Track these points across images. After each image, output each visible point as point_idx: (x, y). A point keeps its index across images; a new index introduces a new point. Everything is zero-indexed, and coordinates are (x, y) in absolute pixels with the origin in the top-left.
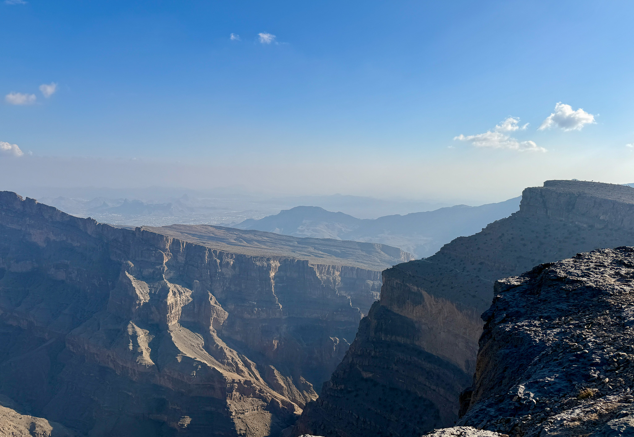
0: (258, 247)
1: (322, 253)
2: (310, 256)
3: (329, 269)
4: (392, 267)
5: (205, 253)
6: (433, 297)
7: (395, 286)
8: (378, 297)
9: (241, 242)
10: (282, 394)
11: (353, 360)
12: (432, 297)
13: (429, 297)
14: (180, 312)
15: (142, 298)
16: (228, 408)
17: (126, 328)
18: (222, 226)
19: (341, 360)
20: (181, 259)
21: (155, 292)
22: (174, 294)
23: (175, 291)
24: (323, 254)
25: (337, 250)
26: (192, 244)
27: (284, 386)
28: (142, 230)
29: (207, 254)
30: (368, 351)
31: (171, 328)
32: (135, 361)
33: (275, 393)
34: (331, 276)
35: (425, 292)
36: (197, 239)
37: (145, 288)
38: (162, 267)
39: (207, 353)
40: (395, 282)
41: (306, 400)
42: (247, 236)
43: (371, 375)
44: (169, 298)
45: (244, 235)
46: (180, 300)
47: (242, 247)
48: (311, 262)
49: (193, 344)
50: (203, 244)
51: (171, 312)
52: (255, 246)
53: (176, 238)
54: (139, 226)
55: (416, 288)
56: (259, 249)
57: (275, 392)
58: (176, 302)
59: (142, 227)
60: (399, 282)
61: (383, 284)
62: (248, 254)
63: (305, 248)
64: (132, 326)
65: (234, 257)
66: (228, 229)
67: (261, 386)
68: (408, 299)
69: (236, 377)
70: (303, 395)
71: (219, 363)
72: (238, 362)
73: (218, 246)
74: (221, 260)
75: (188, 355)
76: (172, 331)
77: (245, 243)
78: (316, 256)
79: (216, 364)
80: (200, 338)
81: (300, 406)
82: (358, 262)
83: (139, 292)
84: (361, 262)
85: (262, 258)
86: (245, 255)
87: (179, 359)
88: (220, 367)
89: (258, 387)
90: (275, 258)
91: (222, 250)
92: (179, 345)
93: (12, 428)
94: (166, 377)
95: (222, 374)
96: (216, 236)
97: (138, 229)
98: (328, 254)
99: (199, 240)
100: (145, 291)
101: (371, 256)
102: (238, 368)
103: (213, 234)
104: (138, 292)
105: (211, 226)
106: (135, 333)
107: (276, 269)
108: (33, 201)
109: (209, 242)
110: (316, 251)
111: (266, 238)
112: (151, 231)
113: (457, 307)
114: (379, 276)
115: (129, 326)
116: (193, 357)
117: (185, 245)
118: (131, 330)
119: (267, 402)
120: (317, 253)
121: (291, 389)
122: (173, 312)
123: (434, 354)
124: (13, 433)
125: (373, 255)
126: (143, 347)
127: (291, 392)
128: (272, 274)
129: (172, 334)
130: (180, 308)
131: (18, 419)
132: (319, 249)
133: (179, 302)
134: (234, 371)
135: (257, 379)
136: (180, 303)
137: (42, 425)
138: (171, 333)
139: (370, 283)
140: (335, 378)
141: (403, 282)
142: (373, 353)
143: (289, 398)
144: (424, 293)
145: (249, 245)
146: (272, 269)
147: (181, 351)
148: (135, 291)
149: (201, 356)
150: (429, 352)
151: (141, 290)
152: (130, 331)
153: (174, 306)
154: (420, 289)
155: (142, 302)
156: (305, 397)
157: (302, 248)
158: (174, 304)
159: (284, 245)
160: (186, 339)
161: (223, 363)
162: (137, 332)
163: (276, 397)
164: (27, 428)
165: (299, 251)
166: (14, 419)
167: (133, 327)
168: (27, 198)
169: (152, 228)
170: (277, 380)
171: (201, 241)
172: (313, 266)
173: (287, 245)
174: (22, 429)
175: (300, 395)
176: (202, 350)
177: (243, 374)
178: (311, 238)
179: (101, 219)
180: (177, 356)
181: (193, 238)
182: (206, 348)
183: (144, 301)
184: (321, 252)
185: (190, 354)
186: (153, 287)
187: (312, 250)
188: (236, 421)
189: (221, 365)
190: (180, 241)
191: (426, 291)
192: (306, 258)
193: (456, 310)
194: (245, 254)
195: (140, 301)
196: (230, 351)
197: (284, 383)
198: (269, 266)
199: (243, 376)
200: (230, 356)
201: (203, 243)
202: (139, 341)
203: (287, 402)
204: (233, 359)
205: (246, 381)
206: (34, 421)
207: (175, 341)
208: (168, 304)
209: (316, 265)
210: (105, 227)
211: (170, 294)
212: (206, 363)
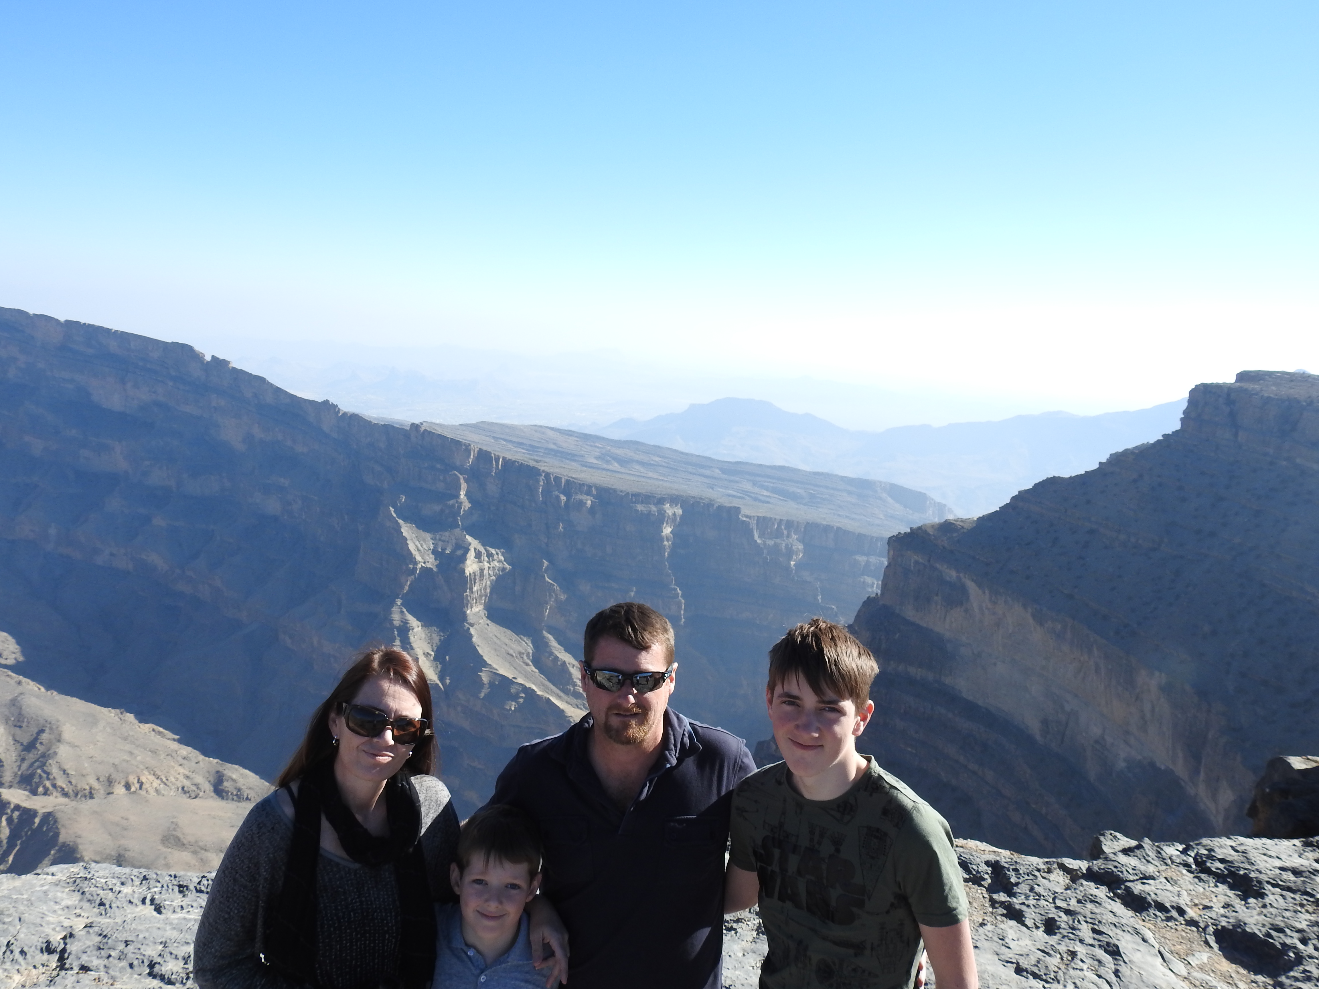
0: (642, 474)
1: (768, 494)
2: (744, 498)
3: (779, 526)
4: (909, 530)
5: (538, 481)
6: (987, 592)
7: (912, 568)
8: (875, 588)
9: (608, 462)
12: (984, 593)
13: (980, 592)
14: (488, 591)
15: (419, 558)
17: (388, 611)
18: (573, 429)
20: (492, 488)
21: (444, 550)
22: (478, 555)
23: (481, 550)
24: (769, 497)
25: (798, 491)
26: (515, 461)
28: (422, 429)
29: (542, 483)
31: (471, 619)
34: (784, 541)
35: (973, 584)
36: (524, 453)
37: (424, 540)
38: (457, 502)
39: (537, 671)
40: (912, 561)
42: (620, 452)
44: (468, 562)
45: (614, 451)
46: (489, 568)
47: (610, 473)
48: (745, 511)
49: (511, 652)
50: (534, 463)
51: (471, 589)
52: (636, 473)
53: (484, 448)
54: (417, 422)
55: (954, 574)
56: (643, 480)
58: (482, 570)
59: (422, 424)
60: (921, 560)
61: (889, 564)
62: (622, 488)
63: (733, 481)
64: (400, 610)
65: (594, 492)
66: (585, 437)
68: (937, 595)
71: (558, 691)
73: (564, 468)
74: (568, 496)
75: (502, 671)
76: (472, 625)
77: (616, 466)
78: (756, 499)
79: (553, 693)
80: (524, 641)
82: (839, 515)
83: (414, 547)
84: (847, 517)
85: (647, 498)
86: (614, 490)
87: (485, 677)
88: (559, 698)
90: (674, 500)
91: (572, 477)
92: (484, 651)
93: (181, 778)
94: (459, 709)
95: (563, 711)
96: (561, 449)
97: (415, 427)
98: (780, 498)
99: (528, 454)
100: (425, 546)
101: (866, 505)
103: (555, 444)
104: (412, 547)
105: (552, 429)
106: (405, 623)
107: (674, 520)
108: (225, 363)
109: (547, 460)
110: (757, 490)
111: (657, 459)
112: (440, 431)
113: (1034, 616)
114: (882, 546)
115: (395, 609)
116: (510, 677)
117: (500, 463)
118: (397, 616)
120: (757, 494)
122: (475, 589)
123: (980, 703)
124: (183, 788)
125: (870, 504)
126: (418, 649)
128: (667, 530)
129: (472, 631)
130: (489, 582)
131: (193, 764)
132: (762, 487)
133: (486, 572)
136: (489, 574)
137: (235, 777)
138: (471, 628)
139: (862, 559)
141: (929, 561)
144: (971, 586)
145: (622, 470)
146: (666, 519)
147: (489, 662)
148: (407, 544)
149: (527, 676)
150: (970, 698)
151: (417, 543)
152: (396, 618)
153: (477, 578)
154: (962, 575)
155: (419, 566)
157: (730, 481)
158: (478, 573)
159: (694, 474)
160: (498, 642)
161: (566, 692)
162: (409, 622)
164: (209, 782)
165: (722, 487)
166: (185, 762)
167: (402, 612)
168: (213, 356)
169: (440, 425)
171: (531, 457)
172: (748, 520)
173: (699, 475)
174: (199, 782)
176: (527, 665)
178: (747, 463)
179: (347, 405)
180: (481, 671)
181: (516, 449)
182: (537, 662)
183: (423, 565)
184: (765, 493)
185: (505, 671)
186: (440, 540)
187: (748, 487)
189: (561, 694)
190: (493, 455)
191: (973, 580)
192: (735, 503)
193: (1031, 621)
194: (614, 487)
195: (416, 563)
198: (662, 513)
201: (534, 461)
202: (412, 639)
206: (220, 769)
207: (478, 643)
208: (467, 573)
209: (754, 516)
210: (354, 419)
211: (471, 555)
212: (534, 687)
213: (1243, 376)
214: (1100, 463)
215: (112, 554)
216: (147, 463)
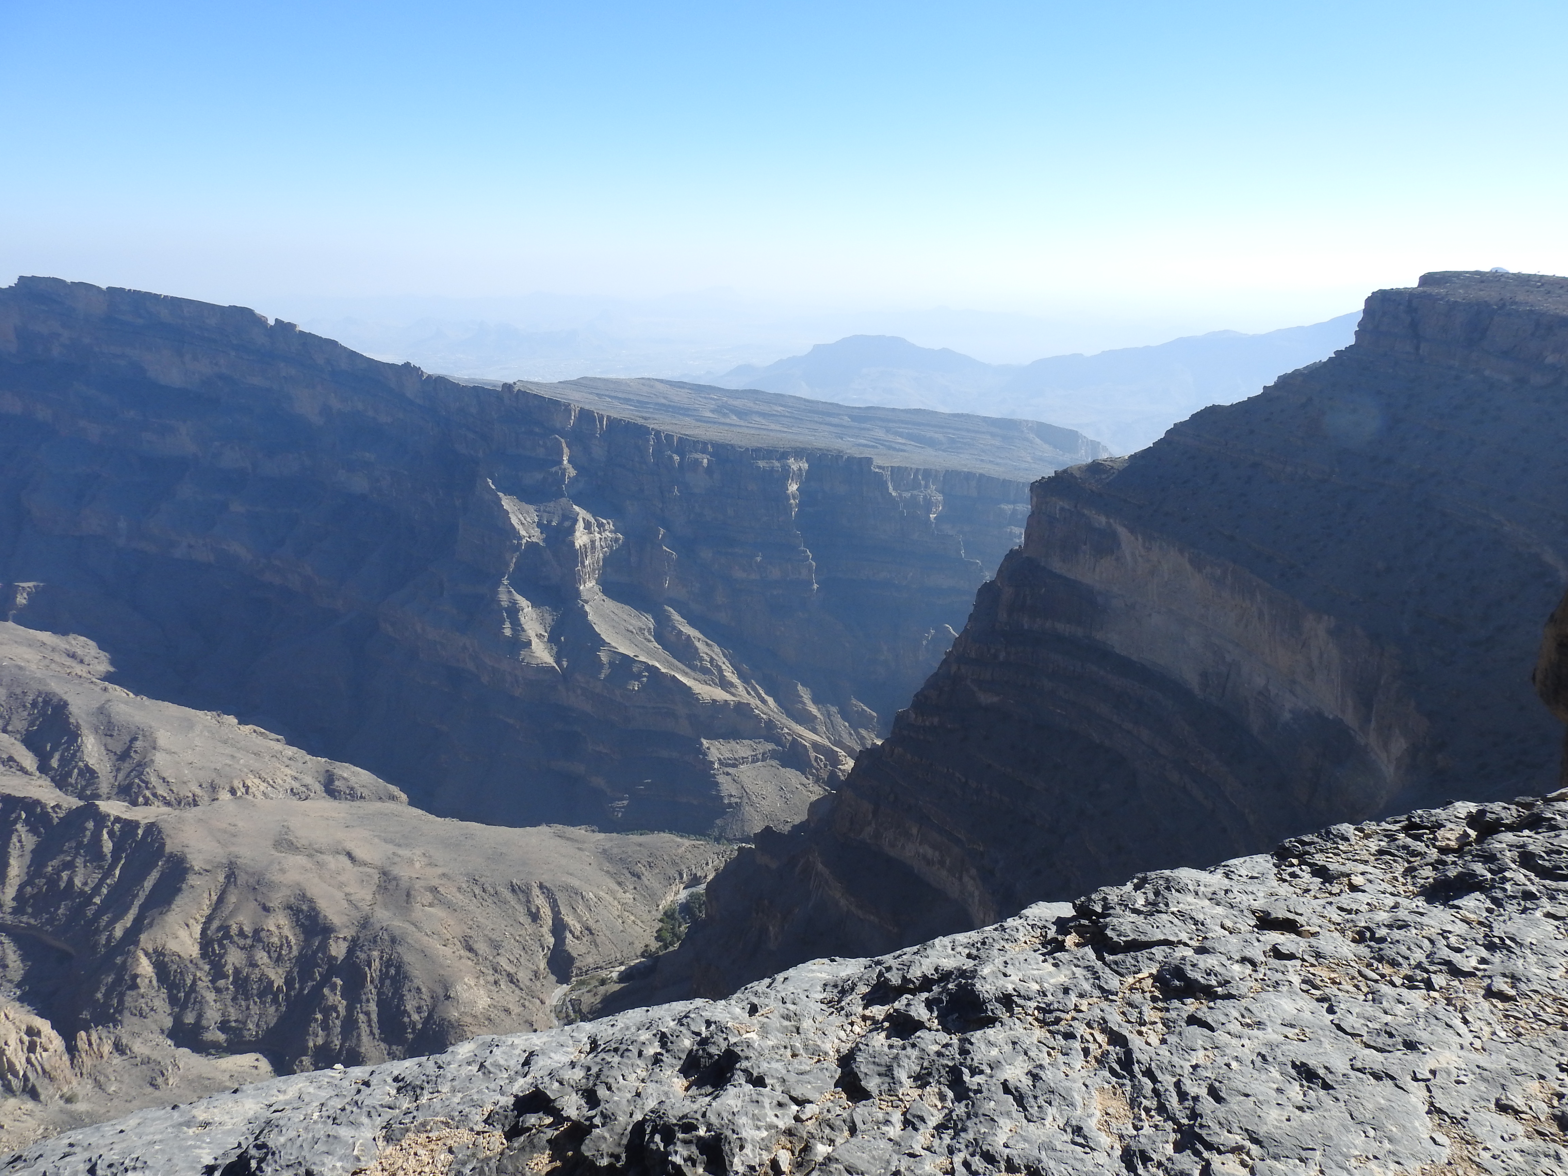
0: (763, 427)
1: (903, 441)
2: (876, 447)
3: (916, 476)
4: (1054, 474)
5: (648, 441)
6: (1140, 538)
7: (1058, 515)
8: (1018, 539)
9: (725, 415)
10: (814, 731)
11: (959, 668)
12: (1137, 539)
13: (1133, 538)
14: (601, 564)
15: (523, 533)
16: (705, 754)
17: (495, 591)
19: (936, 665)
20: (598, 451)
21: (549, 522)
22: (588, 526)
23: (590, 521)
24: (904, 444)
25: (937, 436)
26: (621, 420)
27: (819, 715)
28: (516, 389)
29: (652, 443)
30: (993, 651)
31: (585, 595)
32: (518, 660)
33: (800, 729)
34: (921, 492)
35: (1124, 529)
36: (632, 410)
37: (528, 513)
38: (560, 469)
39: (660, 647)
40: (1058, 507)
41: (863, 744)
42: (737, 403)
43: (995, 699)
44: (578, 534)
45: (732, 402)
46: (601, 539)
47: (727, 428)
48: (878, 461)
49: (631, 628)
50: (643, 421)
51: (583, 563)
52: (756, 426)
53: (587, 407)
54: (511, 381)
55: (1103, 519)
56: (765, 432)
57: (799, 727)
58: (593, 542)
59: (515, 383)
60: (1067, 507)
61: (1033, 512)
62: (740, 444)
63: (864, 429)
64: (506, 590)
65: (710, 449)
66: (698, 389)
67: (771, 713)
68: (1085, 544)
69: (720, 695)
70: (858, 733)
71: (684, 667)
72: (724, 667)
73: (676, 424)
74: (682, 456)
75: (622, 650)
76: (586, 602)
77: (734, 419)
78: (890, 448)
79: (678, 670)
80: (644, 616)
81: (850, 753)
82: (982, 460)
83: (517, 521)
84: (990, 462)
85: (769, 453)
86: (732, 446)
87: (604, 657)
88: (686, 674)
89: (764, 716)
90: (799, 453)
91: (684, 435)
92: (601, 628)
93: (289, 780)
94: (579, 692)
95: (690, 688)
96: (672, 404)
97: (507, 387)
98: (917, 444)
99: (637, 411)
100: (529, 519)
101: (1012, 447)
102: (722, 678)
103: (665, 398)
104: (514, 521)
105: (661, 381)
106: (514, 603)
107: (800, 475)
108: (291, 326)
109: (656, 416)
110: (891, 437)
111: (780, 409)
112: (536, 391)
113: (1191, 561)
114: (1027, 490)
115: (502, 589)
116: (632, 655)
117: (604, 423)
118: (505, 596)
119: (783, 747)
120: (891, 441)
121: (831, 721)
122: (587, 563)
123: (1134, 658)
124: (292, 790)
125: (1016, 446)
126: (530, 631)
127: (832, 727)
128: (793, 487)
129: (587, 608)
130: (601, 555)
131: (301, 765)
132: (896, 434)
133: (597, 543)
134: (716, 684)
135: (764, 701)
136: (601, 545)
137: (345, 775)
138: (585, 605)
139: (1008, 508)
140: (920, 703)
141: (1076, 507)
142: (1002, 656)
143: (828, 738)
144: (1123, 532)
145: (742, 423)
146: (791, 475)
147: (607, 640)
148: (509, 518)
149: (650, 653)
151: (520, 516)
152: (504, 599)
153: (589, 550)
154: (1112, 521)
155: (524, 541)
156: (862, 738)
157: (861, 429)
158: (589, 546)
159: (821, 423)
160: (615, 618)
161: (693, 668)
162: (518, 602)
163: (801, 736)
164: (319, 782)
165: (852, 436)
166: (291, 762)
167: (510, 592)
168: (276, 320)
169: (537, 384)
170: (804, 704)
171: (641, 414)
172: (881, 471)
173: (826, 424)
174: (309, 782)
175: (851, 734)
176: (649, 641)
177: (733, 690)
178: (878, 408)
179: (431, 366)
180: (599, 651)
181: (623, 406)
182: (659, 637)
183: (529, 540)
184: (900, 440)
185: (624, 649)
186: (545, 511)
187: (880, 434)
188: (721, 779)
189: (688, 671)
190: (596, 414)
191: (1125, 526)
192: (866, 453)
193: (1188, 566)
194: (732, 442)
195: (520, 538)
196: (707, 644)
197: (819, 710)
198: (786, 469)
199: (733, 695)
200: (707, 654)
201: (643, 418)
202: (522, 620)
203: (824, 746)
204: (712, 659)
205: (739, 702)
206: (330, 768)
207: (594, 621)
208: (577, 546)
209: (888, 467)
210: (440, 381)
211: (580, 525)
212: (658, 665)
213: (1427, 279)
214: (1265, 387)
215: (190, 546)
216: (217, 444)
